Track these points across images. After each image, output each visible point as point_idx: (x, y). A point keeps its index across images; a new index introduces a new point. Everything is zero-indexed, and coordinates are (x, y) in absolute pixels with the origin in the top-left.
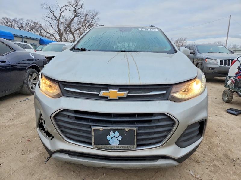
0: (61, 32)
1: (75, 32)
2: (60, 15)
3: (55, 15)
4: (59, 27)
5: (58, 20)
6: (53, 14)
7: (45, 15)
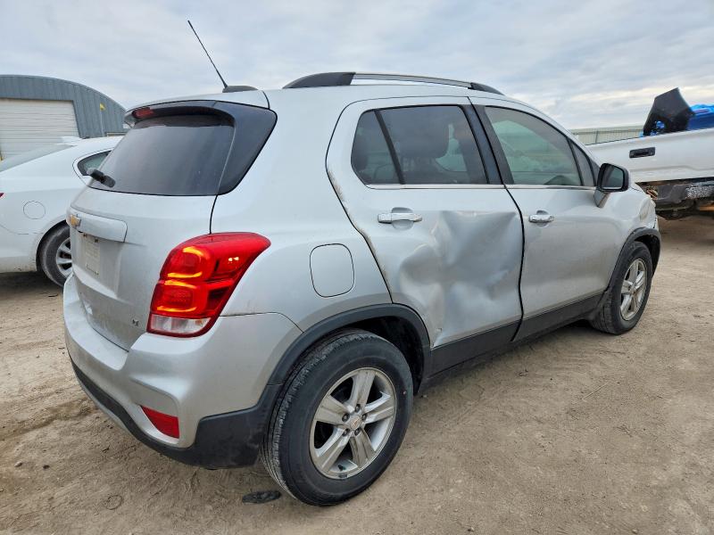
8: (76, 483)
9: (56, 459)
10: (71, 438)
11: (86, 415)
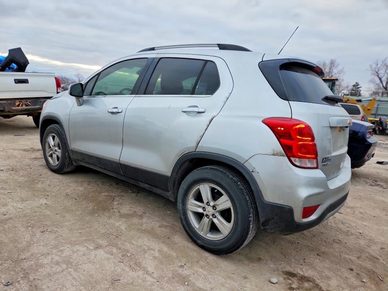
8: (344, 255)
9: (343, 270)
10: (327, 273)
11: (305, 277)
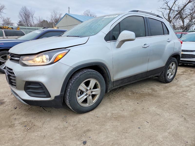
0: (171, 19)
1: (186, 17)
2: (174, 4)
3: (168, 5)
4: (170, 15)
5: (170, 9)
6: (167, 4)
7: (160, 7)
